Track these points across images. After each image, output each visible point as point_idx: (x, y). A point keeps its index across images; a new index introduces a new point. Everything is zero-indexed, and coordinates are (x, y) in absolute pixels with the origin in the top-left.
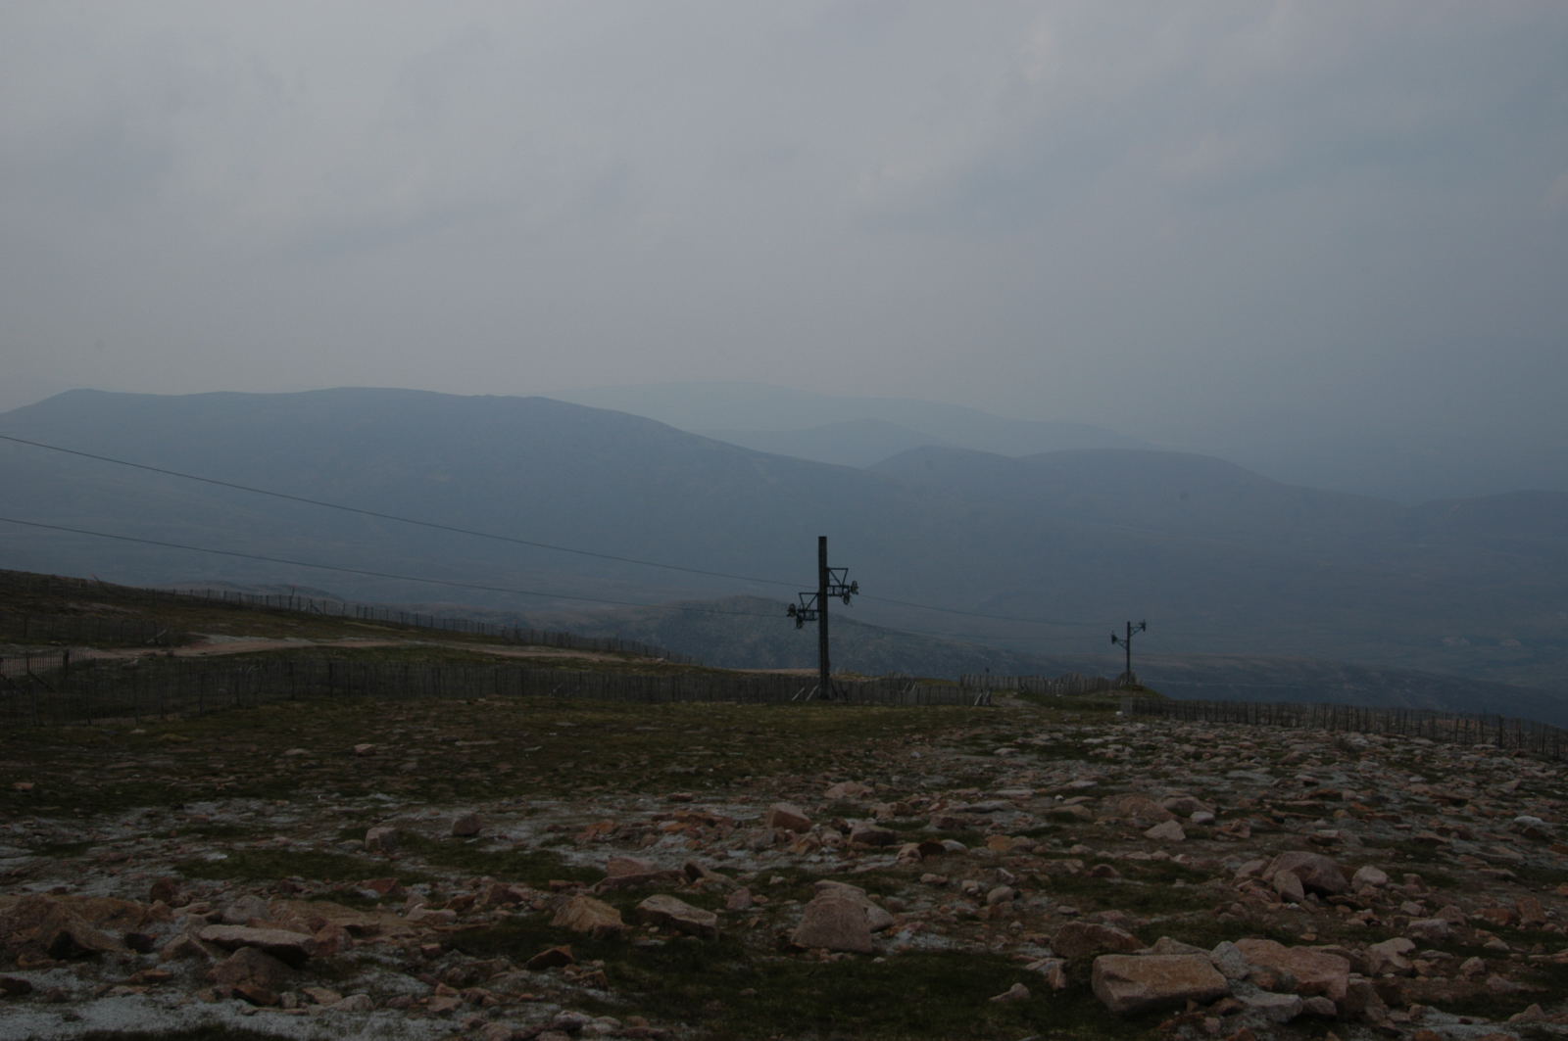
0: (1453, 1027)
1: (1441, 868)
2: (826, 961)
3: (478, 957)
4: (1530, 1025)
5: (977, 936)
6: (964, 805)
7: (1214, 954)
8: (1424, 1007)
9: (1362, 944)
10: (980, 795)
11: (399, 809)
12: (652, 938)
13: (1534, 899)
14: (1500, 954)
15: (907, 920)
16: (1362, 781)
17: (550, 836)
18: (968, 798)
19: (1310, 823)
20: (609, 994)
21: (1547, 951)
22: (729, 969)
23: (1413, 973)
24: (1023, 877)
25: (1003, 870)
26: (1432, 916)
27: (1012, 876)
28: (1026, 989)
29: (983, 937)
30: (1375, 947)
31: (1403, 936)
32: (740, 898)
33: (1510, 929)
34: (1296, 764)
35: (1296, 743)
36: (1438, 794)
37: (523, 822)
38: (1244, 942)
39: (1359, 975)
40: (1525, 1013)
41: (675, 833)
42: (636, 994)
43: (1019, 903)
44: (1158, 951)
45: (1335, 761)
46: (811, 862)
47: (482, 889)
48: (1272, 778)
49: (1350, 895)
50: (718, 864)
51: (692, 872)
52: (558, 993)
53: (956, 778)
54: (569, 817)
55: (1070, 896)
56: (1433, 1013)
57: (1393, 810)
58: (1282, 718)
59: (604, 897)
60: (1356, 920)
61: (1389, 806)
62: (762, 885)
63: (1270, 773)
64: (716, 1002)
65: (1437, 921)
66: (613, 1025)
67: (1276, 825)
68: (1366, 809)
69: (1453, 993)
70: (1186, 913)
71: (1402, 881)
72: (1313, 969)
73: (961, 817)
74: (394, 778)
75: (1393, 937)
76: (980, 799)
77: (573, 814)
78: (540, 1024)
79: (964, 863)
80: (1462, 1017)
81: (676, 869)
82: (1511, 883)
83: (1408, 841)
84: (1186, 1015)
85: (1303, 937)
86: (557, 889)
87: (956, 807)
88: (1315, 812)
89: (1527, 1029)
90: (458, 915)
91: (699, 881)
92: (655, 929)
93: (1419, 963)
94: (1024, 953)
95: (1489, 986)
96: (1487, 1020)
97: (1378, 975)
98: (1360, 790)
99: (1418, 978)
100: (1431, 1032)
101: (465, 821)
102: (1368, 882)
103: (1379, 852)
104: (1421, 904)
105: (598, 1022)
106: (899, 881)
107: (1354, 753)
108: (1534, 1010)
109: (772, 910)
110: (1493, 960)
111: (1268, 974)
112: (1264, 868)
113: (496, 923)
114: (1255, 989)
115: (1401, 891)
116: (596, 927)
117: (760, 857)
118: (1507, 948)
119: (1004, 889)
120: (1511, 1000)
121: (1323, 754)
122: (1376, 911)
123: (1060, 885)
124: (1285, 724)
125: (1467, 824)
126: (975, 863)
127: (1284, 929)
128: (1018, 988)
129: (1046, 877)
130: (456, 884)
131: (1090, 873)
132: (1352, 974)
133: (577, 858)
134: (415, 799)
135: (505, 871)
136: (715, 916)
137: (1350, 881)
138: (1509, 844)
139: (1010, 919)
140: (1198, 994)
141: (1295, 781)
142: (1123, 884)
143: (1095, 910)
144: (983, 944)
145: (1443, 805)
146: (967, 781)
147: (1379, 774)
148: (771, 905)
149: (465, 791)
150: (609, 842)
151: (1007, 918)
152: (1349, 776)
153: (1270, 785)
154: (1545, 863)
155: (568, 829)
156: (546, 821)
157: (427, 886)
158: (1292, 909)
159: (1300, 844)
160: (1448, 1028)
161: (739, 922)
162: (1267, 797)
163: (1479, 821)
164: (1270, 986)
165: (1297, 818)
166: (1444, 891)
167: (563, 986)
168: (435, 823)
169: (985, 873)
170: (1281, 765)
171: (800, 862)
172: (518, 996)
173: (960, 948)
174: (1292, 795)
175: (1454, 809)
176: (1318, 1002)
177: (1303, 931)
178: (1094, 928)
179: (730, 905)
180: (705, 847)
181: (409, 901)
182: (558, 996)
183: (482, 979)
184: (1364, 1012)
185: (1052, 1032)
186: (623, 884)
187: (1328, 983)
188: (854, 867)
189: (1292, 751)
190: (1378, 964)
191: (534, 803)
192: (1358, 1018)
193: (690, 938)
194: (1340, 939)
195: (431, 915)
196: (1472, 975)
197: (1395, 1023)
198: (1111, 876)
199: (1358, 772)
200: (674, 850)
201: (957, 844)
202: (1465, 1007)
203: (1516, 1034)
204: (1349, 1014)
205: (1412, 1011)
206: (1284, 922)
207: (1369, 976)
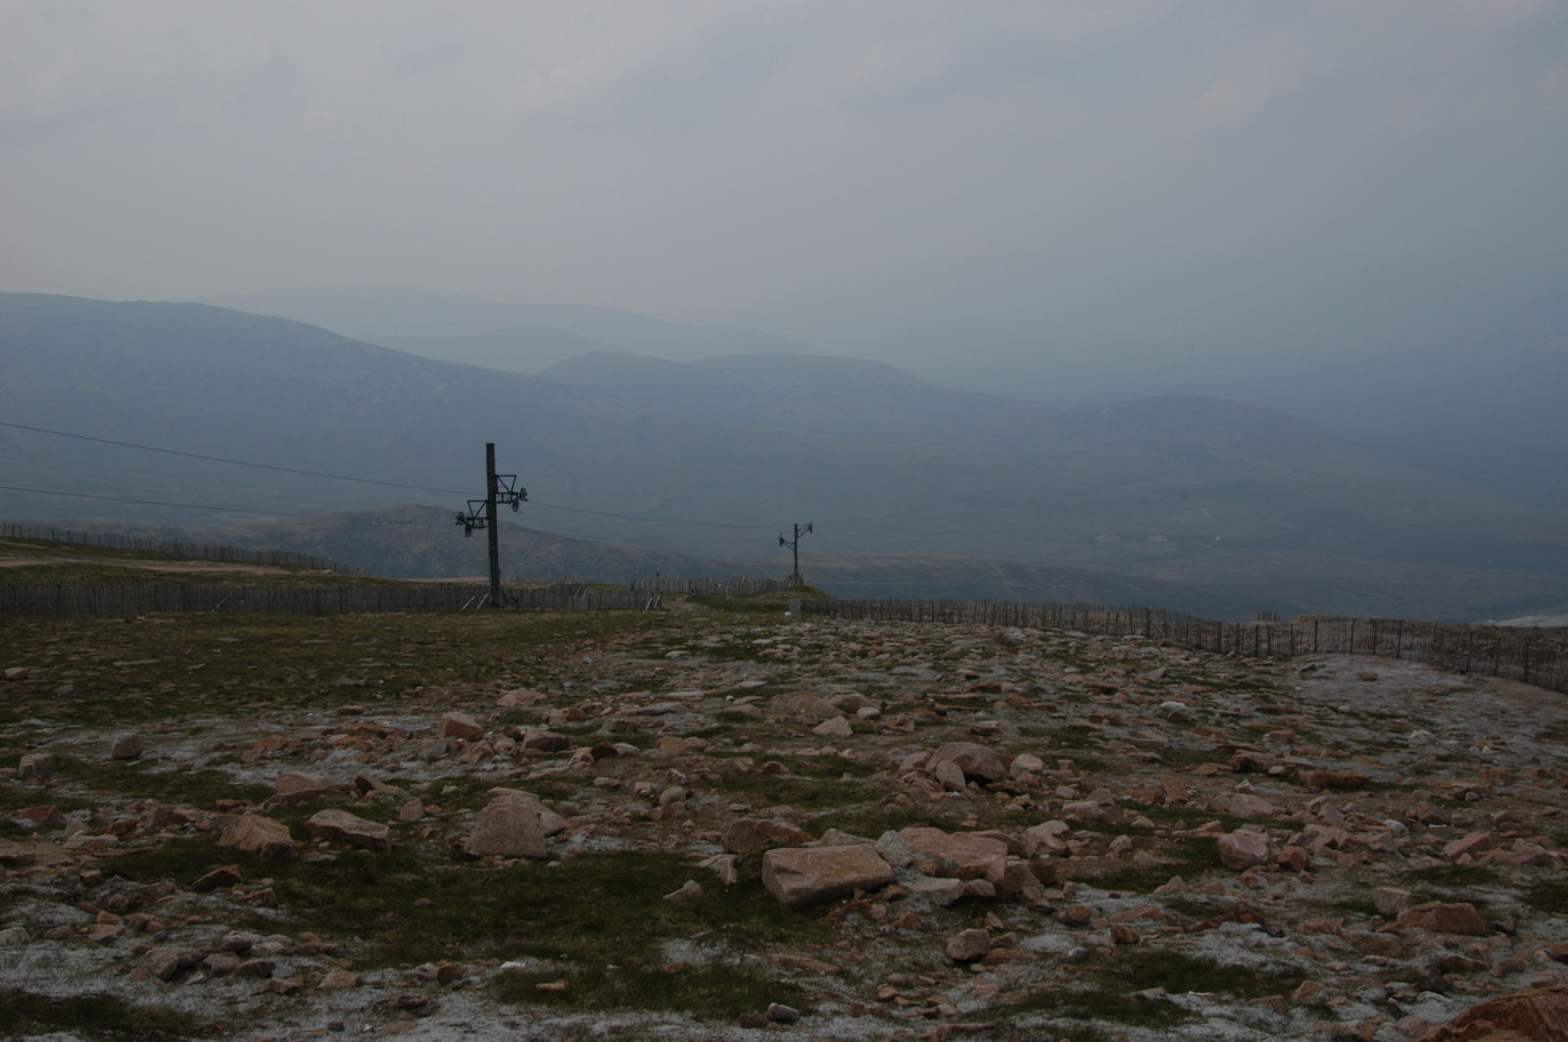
0: (1103, 901)
1: (1093, 753)
2: (500, 867)
3: (142, 882)
4: (1172, 896)
5: (650, 837)
6: (636, 708)
7: (879, 844)
8: (1077, 885)
9: (1019, 827)
10: (652, 697)
11: (53, 734)
12: (323, 853)
13: (1177, 779)
14: (1148, 831)
15: (581, 824)
16: (1020, 674)
17: (216, 755)
18: (640, 702)
19: (972, 715)
20: (279, 911)
21: (1188, 827)
22: (403, 881)
23: (1067, 853)
24: (694, 777)
25: (675, 771)
26: (1084, 798)
27: (684, 776)
28: (698, 886)
29: (655, 837)
30: (1032, 830)
31: (1058, 819)
32: (412, 809)
33: (1156, 808)
34: (957, 659)
35: (958, 639)
36: (1091, 683)
37: (188, 742)
38: (907, 831)
39: (1016, 857)
40: (1168, 885)
41: (346, 746)
42: (308, 910)
43: (691, 802)
44: (826, 843)
45: (995, 655)
46: (484, 770)
47: (146, 813)
48: (934, 672)
49: (1008, 782)
50: (391, 776)
51: (363, 785)
52: (226, 913)
53: (628, 681)
54: (236, 735)
55: (741, 794)
56: (1085, 890)
57: (1048, 700)
58: (944, 614)
59: (274, 814)
60: (1014, 805)
61: (1045, 697)
62: (435, 795)
63: (933, 668)
64: (390, 914)
65: (1089, 804)
66: (284, 943)
67: (939, 718)
68: (1024, 700)
69: (1103, 870)
70: (853, 806)
71: (1056, 766)
72: (973, 854)
73: (633, 720)
74: (49, 702)
75: (1049, 820)
76: (652, 702)
77: (240, 731)
78: (208, 947)
79: (636, 765)
80: (1111, 892)
81: (347, 782)
82: (1157, 765)
83: (1063, 729)
84: (853, 903)
85: (964, 823)
86: (224, 809)
87: (629, 711)
88: (975, 704)
89: (1169, 899)
90: (120, 840)
91: (370, 793)
92: (326, 844)
93: (1072, 844)
94: (696, 851)
95: (1136, 862)
96: (1134, 893)
97: (1034, 857)
98: (1018, 682)
99: (1072, 858)
100: (1083, 908)
101: (125, 743)
102: (1026, 769)
103: (1038, 741)
104: (1074, 788)
105: (269, 941)
106: (572, 785)
107: (1012, 647)
108: (1176, 881)
109: (445, 819)
110: (1140, 837)
111: (931, 861)
112: (927, 759)
113: (161, 846)
114: (919, 875)
115: (1056, 776)
116: (264, 845)
117: (433, 767)
118: (1153, 825)
119: (676, 790)
120: (1156, 874)
121: (983, 648)
122: (1033, 796)
123: (731, 783)
124: (947, 620)
125: (1117, 711)
126: (647, 765)
127: (946, 817)
128: (691, 885)
129: (718, 776)
130: (118, 808)
131: (761, 771)
132: (1010, 857)
133: (245, 776)
134: (73, 723)
135: (170, 793)
136: (387, 828)
137: (1008, 769)
138: (1155, 729)
139: (682, 818)
140: (864, 882)
141: (957, 675)
142: (792, 780)
143: (765, 806)
144: (656, 844)
145: (1095, 694)
146: (639, 685)
147: (1036, 666)
148: (444, 814)
149: (125, 713)
150: (278, 758)
151: (679, 817)
152: (1008, 669)
153: (933, 679)
154: (1188, 745)
155: (234, 747)
156: (212, 739)
157: (87, 812)
158: (954, 798)
159: (961, 735)
160: (1098, 903)
161: (412, 833)
162: (930, 691)
163: (1128, 708)
164: (933, 872)
165: (959, 710)
166: (1095, 775)
167: (231, 906)
168: (95, 747)
169: (657, 774)
170: (943, 659)
171: (473, 771)
172: (184, 919)
173: (633, 849)
174: (954, 688)
175: (1104, 697)
176: (978, 884)
177: (964, 817)
178: (764, 823)
179: (402, 816)
180: (376, 760)
181: (68, 829)
182: (226, 917)
183: (146, 904)
184: (1021, 892)
185: (725, 926)
186: (292, 800)
187: (987, 866)
188: (527, 773)
189: (955, 645)
190: (1034, 846)
191: (197, 721)
192: (1016, 898)
193: (361, 851)
194: (999, 824)
195: (91, 841)
196: (1121, 852)
197: (1050, 900)
198: (780, 772)
199: (1016, 664)
200: (346, 764)
201: (630, 747)
202: (1114, 882)
203: (1160, 905)
204: (1007, 895)
205: (1066, 889)
206: (947, 810)
207: (1026, 857)
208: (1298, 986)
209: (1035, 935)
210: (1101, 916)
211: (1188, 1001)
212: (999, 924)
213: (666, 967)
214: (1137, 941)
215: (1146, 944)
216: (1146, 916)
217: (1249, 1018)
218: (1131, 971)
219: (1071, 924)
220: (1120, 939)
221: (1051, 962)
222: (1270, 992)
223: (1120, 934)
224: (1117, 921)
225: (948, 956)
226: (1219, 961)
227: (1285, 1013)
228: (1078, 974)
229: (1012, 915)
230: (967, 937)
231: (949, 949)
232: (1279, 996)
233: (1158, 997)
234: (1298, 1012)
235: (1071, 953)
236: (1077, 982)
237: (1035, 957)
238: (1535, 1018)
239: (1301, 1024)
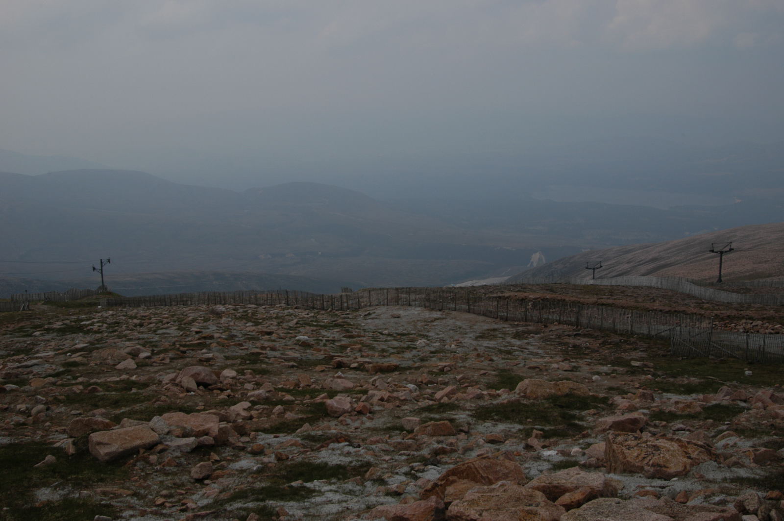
0: (270, 440)
1: (262, 366)
4: (305, 433)
5: (26, 434)
6: (17, 364)
7: (151, 423)
8: (257, 433)
9: (226, 407)
10: (25, 358)
13: (306, 374)
14: (292, 402)
16: (223, 328)
18: (19, 361)
19: (199, 352)
21: (312, 398)
23: (251, 418)
24: (50, 399)
25: (39, 397)
26: (259, 389)
27: (44, 399)
28: (54, 458)
29: (29, 434)
30: (232, 408)
31: (245, 401)
33: (296, 390)
34: (191, 323)
35: (191, 313)
36: (260, 330)
38: (166, 415)
39: (225, 422)
40: (302, 428)
43: (49, 412)
44: (122, 427)
45: (210, 320)
48: (179, 331)
49: (219, 384)
53: (12, 351)
55: (77, 405)
56: (261, 435)
57: (239, 341)
58: (183, 301)
60: (223, 396)
61: (237, 339)
63: (178, 329)
65: (261, 391)
67: (182, 355)
68: (226, 341)
69: (270, 424)
70: (138, 405)
71: (244, 374)
72: (202, 423)
73: (15, 371)
75: (241, 401)
76: (26, 360)
79: (17, 396)
80: (275, 435)
82: (295, 368)
83: (247, 354)
84: (139, 456)
85: (197, 408)
87: (12, 367)
88: (201, 346)
89: (303, 435)
93: (253, 413)
94: (53, 438)
95: (286, 418)
96: (286, 434)
97: (235, 421)
98: (223, 332)
99: (254, 420)
100: (260, 445)
102: (228, 377)
103: (233, 362)
104: (253, 384)
107: (219, 315)
108: (306, 426)
110: (287, 406)
111: (179, 429)
112: (176, 377)
114: (174, 438)
115: (244, 379)
118: (294, 399)
119: (40, 407)
120: (296, 423)
121: (204, 317)
122: (232, 390)
123: (71, 400)
124: (185, 304)
125: (274, 343)
126: (24, 395)
127: (188, 406)
128: (50, 458)
129: (63, 397)
131: (87, 391)
132: (220, 423)
137: (219, 378)
138: (293, 350)
139: (44, 421)
140: (144, 445)
141: (191, 332)
142: (105, 395)
143: (90, 410)
144: (30, 437)
145: (262, 336)
146: (18, 352)
147: (231, 324)
151: (43, 421)
152: (217, 327)
153: (179, 335)
154: (310, 357)
158: (192, 395)
159: (194, 363)
160: (268, 441)
162: (177, 341)
163: (280, 341)
164: (181, 435)
165: (193, 350)
166: (265, 377)
169: (29, 399)
170: (183, 324)
173: (16, 441)
174: (190, 339)
175: (267, 337)
176: (205, 439)
177: (197, 405)
178: (89, 420)
184: (228, 440)
185: (70, 478)
187: (209, 429)
189: (189, 317)
190: (234, 416)
192: (226, 444)
194: (215, 406)
196: (278, 414)
197: (243, 443)
198: (98, 391)
199: (222, 324)
201: (13, 386)
202: (276, 430)
203: (299, 439)
204: (221, 442)
205: (251, 436)
206: (188, 402)
207: (230, 422)
208: (368, 471)
209: (236, 461)
210: (269, 448)
211: (314, 485)
212: (217, 458)
213: (37, 504)
214: (288, 458)
215: (292, 459)
216: (292, 445)
217: (345, 490)
218: (286, 474)
219: (255, 453)
220: (279, 459)
221: (245, 474)
222: (355, 476)
223: (279, 455)
224: (278, 449)
225: (192, 478)
226: (329, 463)
227: (362, 484)
228: (259, 478)
229: (224, 452)
230: (201, 467)
231: (192, 474)
232: (359, 477)
233: (299, 485)
234: (368, 484)
235: (255, 468)
236: (259, 483)
237: (237, 473)
238: (475, 472)
239: (370, 489)
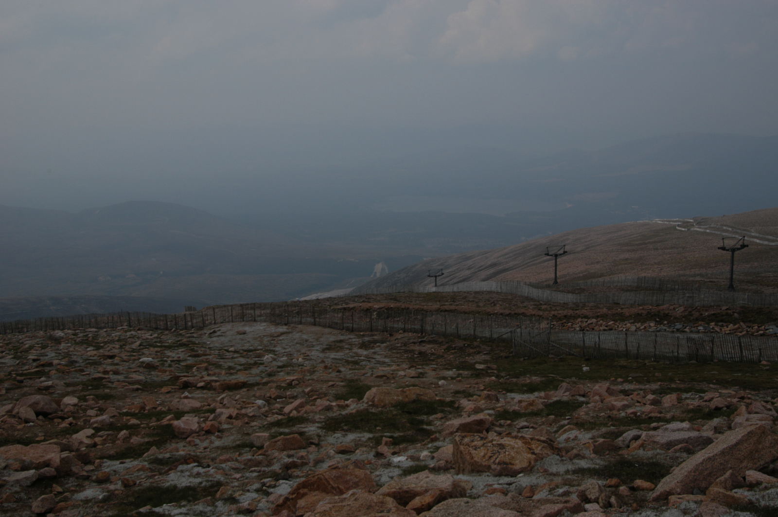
0: (116, 467)
1: (106, 391)
4: (152, 457)
8: (101, 460)
9: (67, 436)
13: (151, 397)
14: (138, 426)
16: (63, 354)
19: (37, 380)
21: (158, 420)
23: (95, 445)
26: (102, 414)
30: (74, 436)
31: (89, 428)
33: (142, 414)
34: (28, 351)
35: (27, 340)
36: (101, 354)
39: (67, 452)
40: (149, 452)
45: (48, 347)
48: (15, 360)
49: (60, 413)
56: (106, 462)
57: (80, 366)
58: (19, 328)
60: (64, 425)
61: (78, 365)
63: (14, 358)
65: (104, 417)
67: (19, 384)
68: (66, 368)
69: (115, 450)
71: (86, 400)
72: (41, 454)
75: (84, 429)
80: (120, 461)
82: (140, 391)
83: (89, 380)
85: (37, 439)
88: (39, 374)
89: (151, 459)
93: (97, 440)
95: (132, 443)
96: (132, 459)
97: (78, 450)
98: (62, 359)
99: (98, 447)
100: (105, 472)
102: (69, 404)
103: (75, 389)
104: (96, 410)
107: (58, 341)
108: (154, 449)
110: (133, 430)
111: (18, 463)
112: (13, 408)
114: (12, 472)
115: (86, 406)
118: (139, 423)
120: (143, 447)
121: (42, 343)
122: (74, 418)
124: (21, 331)
125: (117, 367)
127: (26, 437)
132: (62, 453)
137: (59, 406)
138: (137, 373)
141: (28, 360)
145: (104, 360)
147: (71, 349)
152: (56, 353)
153: (15, 364)
154: (155, 379)
158: (30, 426)
159: (33, 392)
160: (114, 468)
162: (13, 371)
163: (123, 364)
164: (19, 469)
165: (30, 379)
166: (108, 402)
170: (19, 353)
174: (27, 367)
175: (110, 361)
176: (46, 470)
177: (37, 436)
184: (71, 470)
187: (50, 460)
189: (25, 345)
190: (76, 444)
192: (69, 474)
194: (56, 436)
196: (124, 439)
197: (87, 472)
199: (61, 350)
202: (121, 456)
203: (146, 463)
204: (63, 473)
205: (96, 464)
206: (27, 434)
207: (73, 451)
208: (219, 490)
209: (82, 491)
210: (115, 475)
211: (164, 510)
212: (60, 489)
214: (135, 484)
215: (140, 485)
216: (139, 470)
217: (195, 512)
218: (134, 500)
219: (100, 482)
220: (126, 485)
221: (90, 504)
222: (205, 496)
223: (126, 482)
224: (124, 475)
225: (33, 512)
226: (179, 486)
227: (213, 505)
228: (105, 507)
229: (68, 483)
230: (43, 500)
231: (33, 509)
232: (209, 498)
233: (148, 511)
234: (219, 504)
235: (100, 497)
236: (105, 512)
237: (81, 503)
238: (326, 483)
239: (221, 509)
